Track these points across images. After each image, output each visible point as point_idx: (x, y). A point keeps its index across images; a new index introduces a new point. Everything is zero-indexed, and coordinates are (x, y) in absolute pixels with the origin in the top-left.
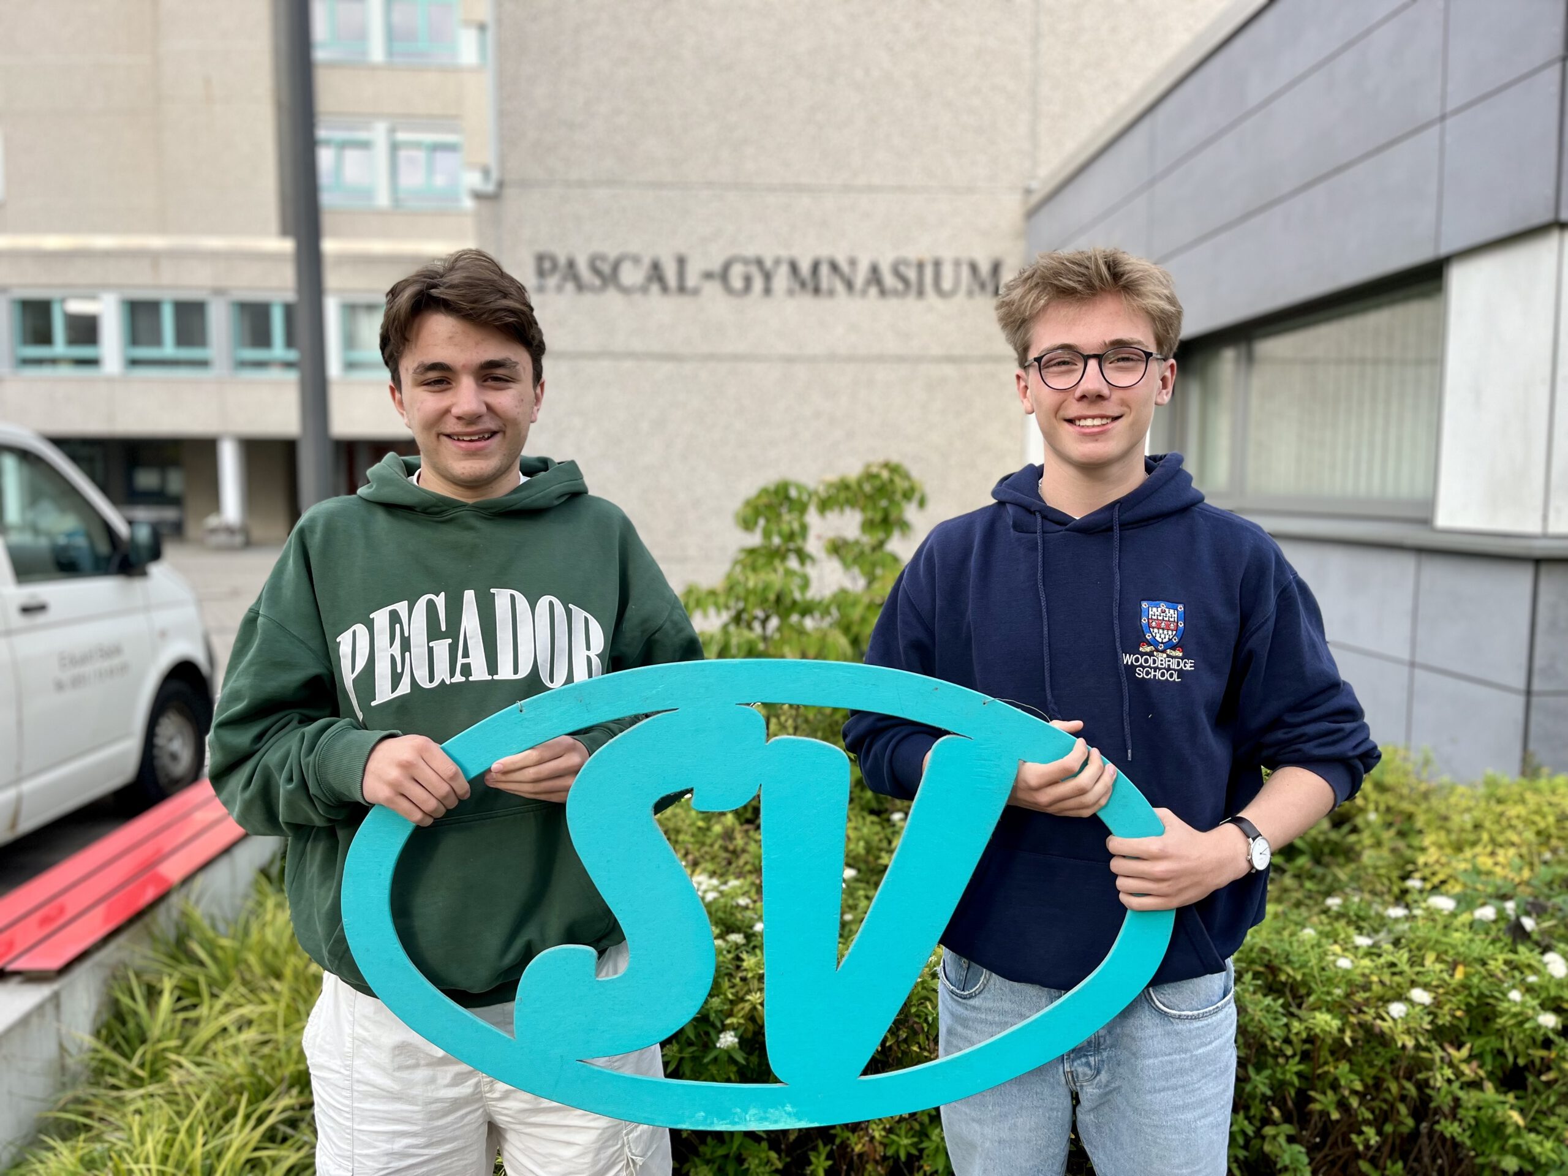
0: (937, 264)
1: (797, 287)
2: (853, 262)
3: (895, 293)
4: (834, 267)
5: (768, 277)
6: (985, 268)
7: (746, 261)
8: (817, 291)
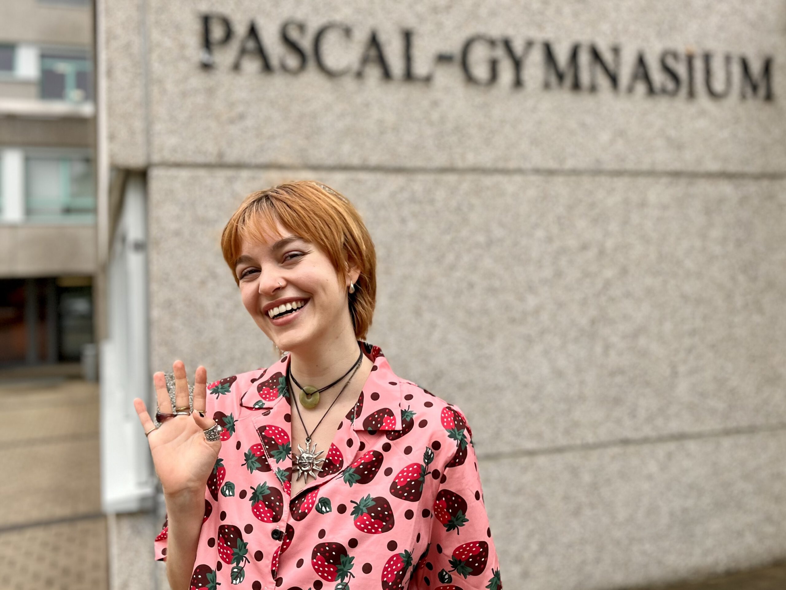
0: (707, 58)
1: (553, 79)
2: (616, 51)
3: (664, 91)
4: (596, 55)
5: (517, 64)
6: (756, 67)
7: (492, 43)
8: (576, 86)
